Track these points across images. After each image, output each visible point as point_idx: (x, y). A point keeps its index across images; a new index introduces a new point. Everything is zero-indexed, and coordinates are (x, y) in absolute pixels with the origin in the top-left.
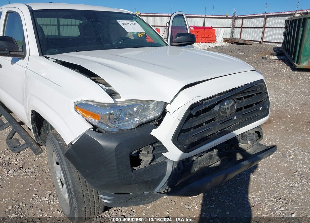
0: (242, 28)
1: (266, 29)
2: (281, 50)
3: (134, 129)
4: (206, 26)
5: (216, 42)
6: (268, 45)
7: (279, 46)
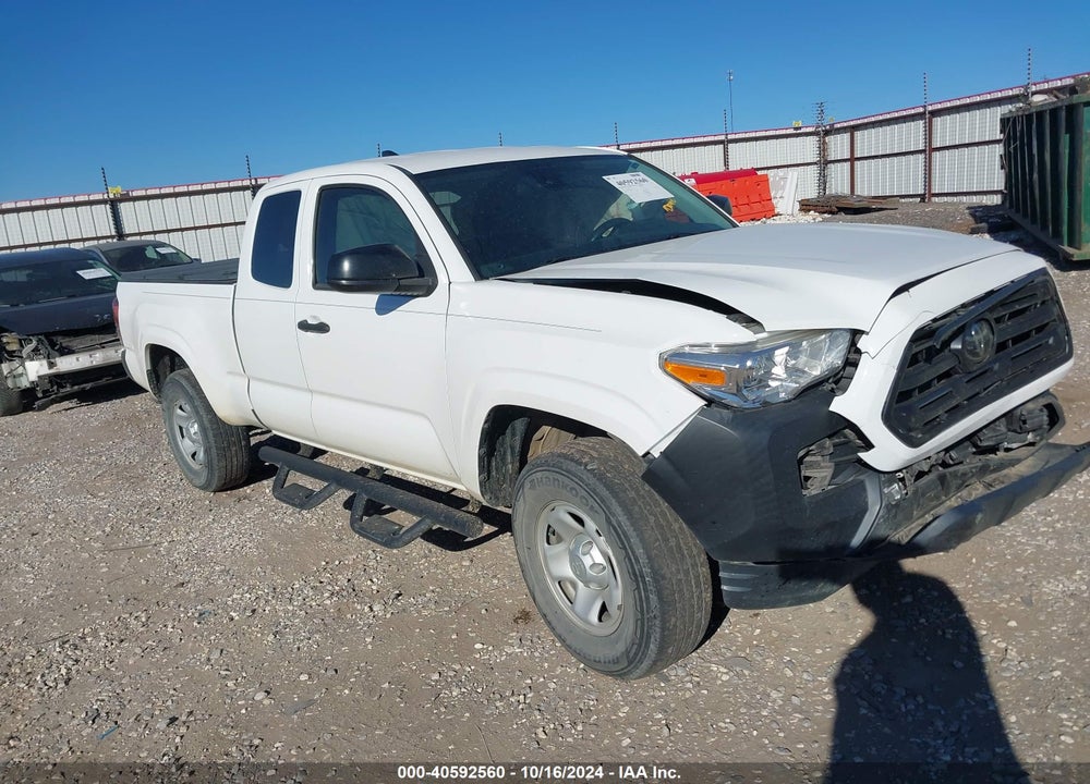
0: (852, 160)
1: (937, 155)
2: (1001, 212)
3: (789, 401)
4: (733, 167)
5: (776, 215)
6: (952, 204)
7: (989, 203)
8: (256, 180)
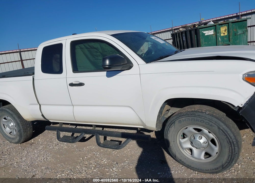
8: (20, 50)
